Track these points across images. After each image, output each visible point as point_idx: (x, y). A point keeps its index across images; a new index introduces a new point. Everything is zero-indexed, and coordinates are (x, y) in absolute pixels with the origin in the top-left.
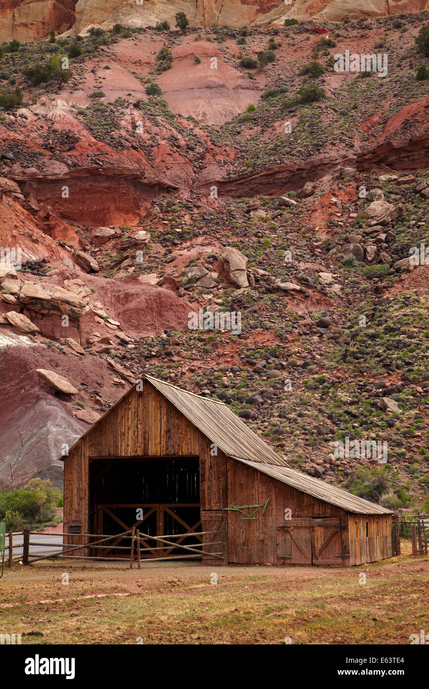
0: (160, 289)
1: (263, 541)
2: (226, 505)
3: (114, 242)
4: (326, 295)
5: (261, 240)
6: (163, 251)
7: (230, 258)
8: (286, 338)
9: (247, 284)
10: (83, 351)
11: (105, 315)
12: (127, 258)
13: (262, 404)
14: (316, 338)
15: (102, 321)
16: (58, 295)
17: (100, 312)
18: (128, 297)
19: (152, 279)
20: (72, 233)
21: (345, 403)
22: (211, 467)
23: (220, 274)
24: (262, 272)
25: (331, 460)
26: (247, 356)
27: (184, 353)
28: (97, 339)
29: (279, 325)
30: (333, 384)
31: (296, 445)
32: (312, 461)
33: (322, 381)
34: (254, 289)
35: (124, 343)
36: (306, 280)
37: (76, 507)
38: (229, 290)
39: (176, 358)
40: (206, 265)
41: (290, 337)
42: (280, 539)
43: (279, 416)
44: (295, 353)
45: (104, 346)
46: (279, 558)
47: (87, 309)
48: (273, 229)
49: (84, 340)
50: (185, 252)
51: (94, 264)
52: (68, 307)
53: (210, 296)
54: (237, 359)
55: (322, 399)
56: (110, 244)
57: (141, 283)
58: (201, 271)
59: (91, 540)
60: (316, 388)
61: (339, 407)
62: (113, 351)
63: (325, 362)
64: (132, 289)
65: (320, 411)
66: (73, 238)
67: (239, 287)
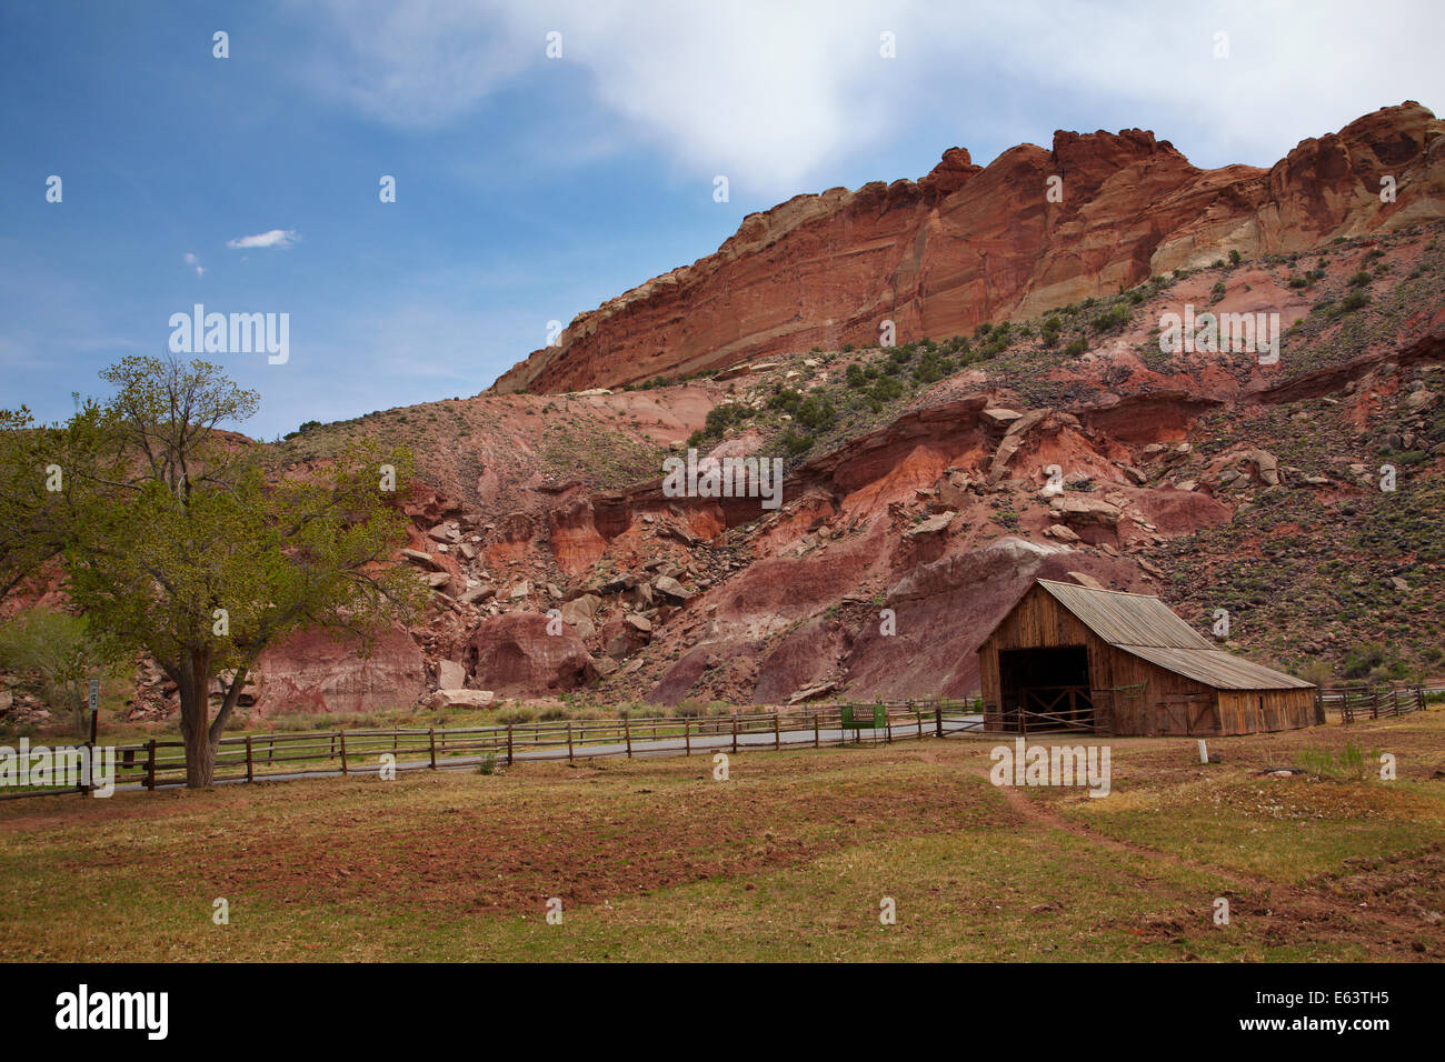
0: (1194, 493)
1: (1144, 716)
2: (1112, 686)
3: (1161, 456)
4: (1355, 485)
5: (1299, 440)
6: (1203, 459)
7: (1259, 460)
8: (1309, 528)
9: (1277, 481)
10: (1116, 553)
11: (1142, 520)
12: (1171, 468)
13: (1275, 590)
14: (1339, 526)
15: (1140, 526)
16: (1095, 507)
17: (1137, 519)
18: (1164, 503)
19: (1189, 485)
20: (1124, 453)
21: (1355, 585)
22: (1097, 654)
23: (1253, 475)
24: (1293, 469)
25: (1330, 638)
26: (1267, 548)
27: (1210, 549)
28: (1133, 542)
29: (1303, 516)
30: (1346, 568)
31: (1298, 626)
32: (1312, 640)
33: (1335, 565)
34: (1285, 485)
35: (1158, 544)
36: (1335, 473)
37: (991, 690)
38: (1261, 488)
39: (1202, 554)
40: (1239, 468)
41: (1313, 527)
42: (1159, 714)
43: (1287, 601)
44: (1315, 541)
45: (1139, 548)
46: (1159, 731)
47: (1122, 516)
48: (1313, 429)
49: (1122, 544)
50: (1224, 458)
51: (1142, 477)
52: (1104, 517)
53: (1242, 496)
54: (1257, 552)
55: (1333, 582)
56: (1158, 459)
57: (1176, 490)
58: (1234, 474)
59: (1006, 719)
60: (1329, 573)
61: (1349, 589)
62: (1145, 552)
63: (1343, 547)
64: (1168, 496)
65: (1330, 594)
66: (1125, 456)
67: (1269, 485)
